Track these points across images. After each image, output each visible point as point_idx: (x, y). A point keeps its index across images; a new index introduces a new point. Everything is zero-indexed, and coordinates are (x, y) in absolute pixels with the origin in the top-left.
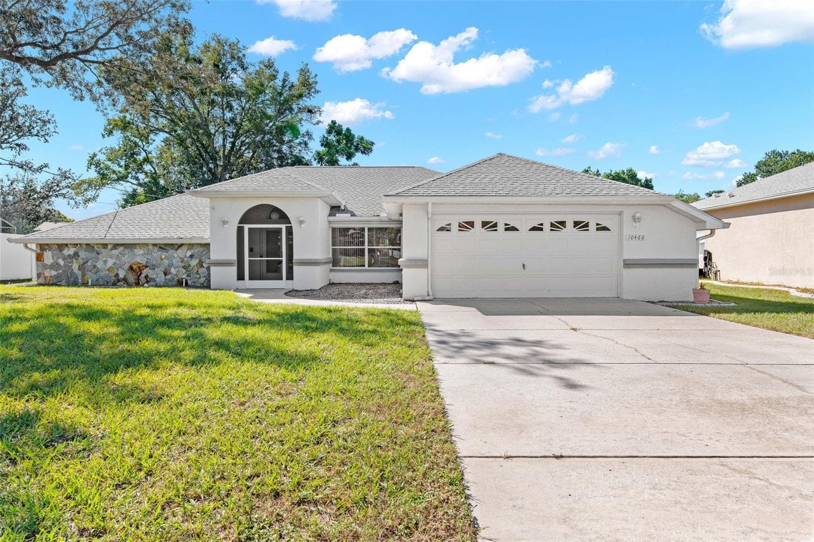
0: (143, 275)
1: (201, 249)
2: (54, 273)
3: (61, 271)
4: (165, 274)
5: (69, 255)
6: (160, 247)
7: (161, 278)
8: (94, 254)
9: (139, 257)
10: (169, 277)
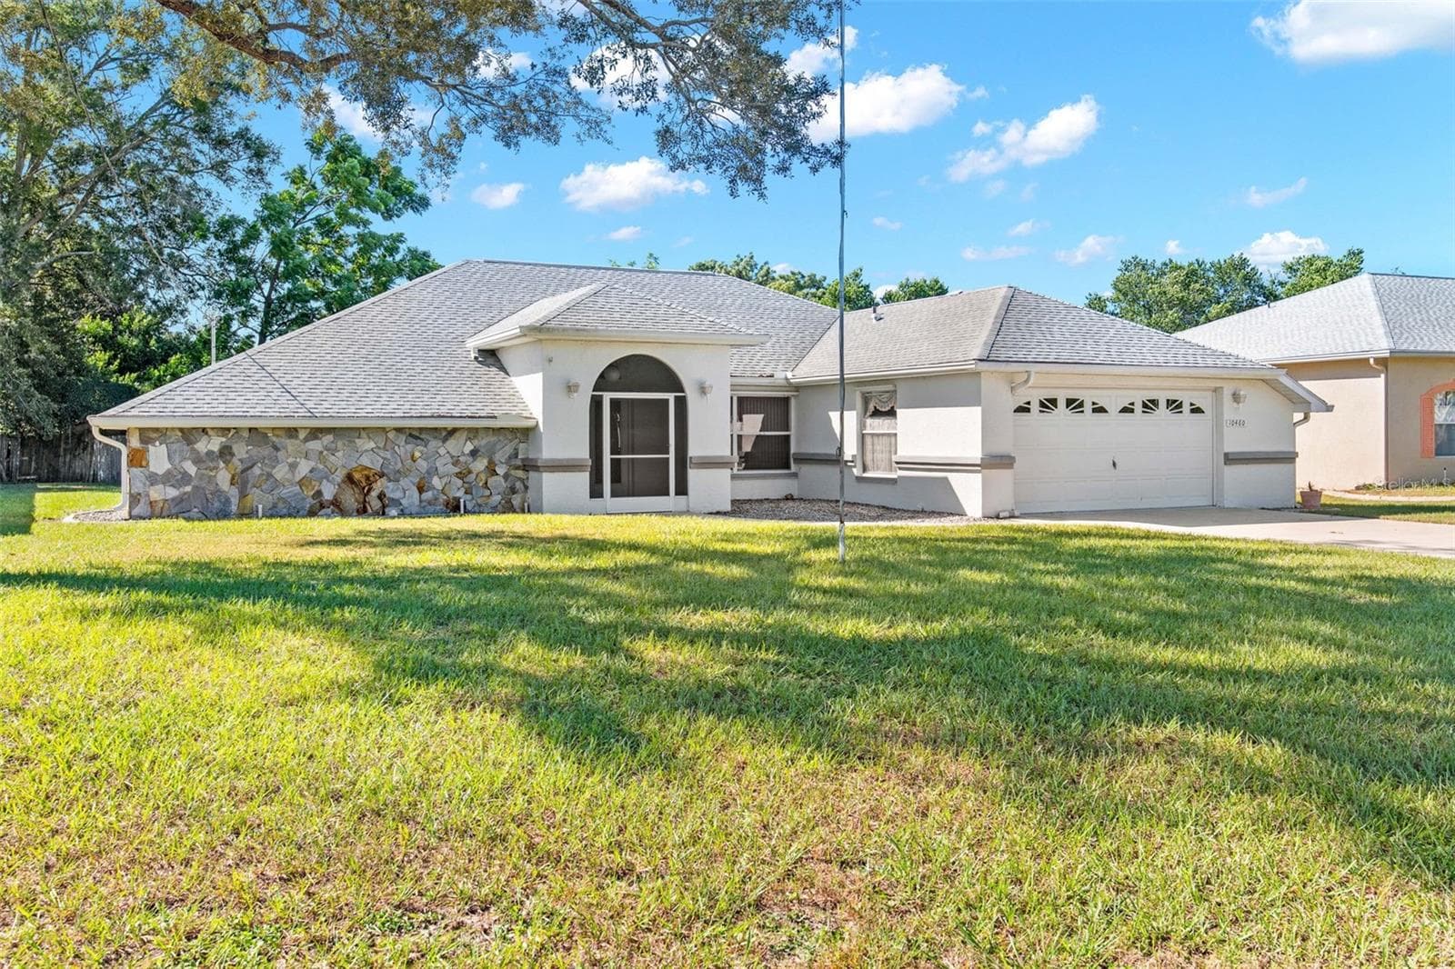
0: (374, 494)
1: (493, 439)
2: (172, 493)
3: (188, 489)
4: (421, 490)
5: (210, 453)
6: (411, 435)
7: (412, 498)
8: (266, 451)
9: (368, 455)
10: (428, 495)
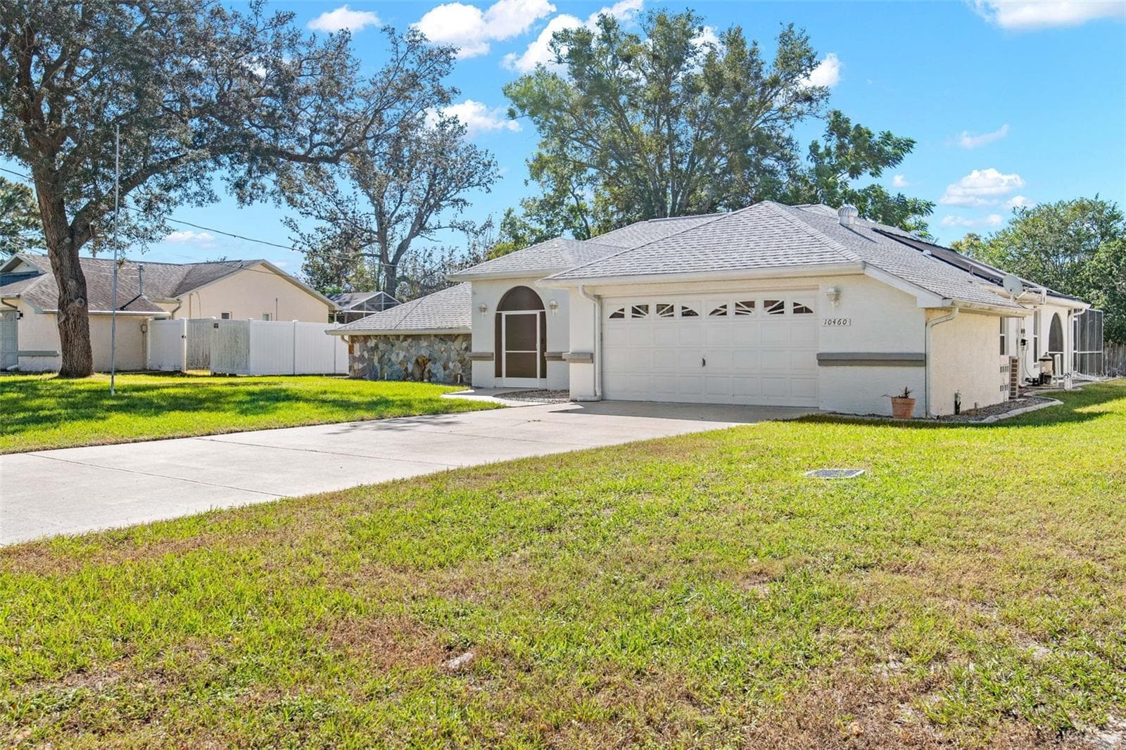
0: (426, 370)
3: (365, 364)
4: (445, 369)
5: (371, 348)
7: (441, 374)
8: (390, 347)
9: (423, 350)
10: (447, 372)
